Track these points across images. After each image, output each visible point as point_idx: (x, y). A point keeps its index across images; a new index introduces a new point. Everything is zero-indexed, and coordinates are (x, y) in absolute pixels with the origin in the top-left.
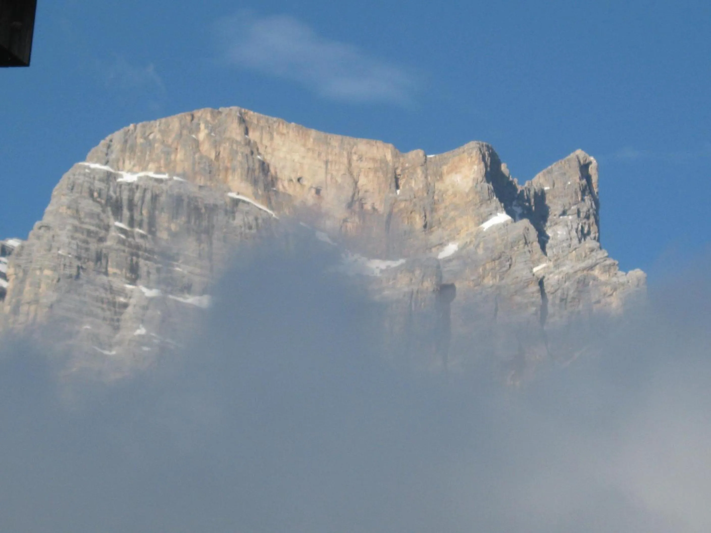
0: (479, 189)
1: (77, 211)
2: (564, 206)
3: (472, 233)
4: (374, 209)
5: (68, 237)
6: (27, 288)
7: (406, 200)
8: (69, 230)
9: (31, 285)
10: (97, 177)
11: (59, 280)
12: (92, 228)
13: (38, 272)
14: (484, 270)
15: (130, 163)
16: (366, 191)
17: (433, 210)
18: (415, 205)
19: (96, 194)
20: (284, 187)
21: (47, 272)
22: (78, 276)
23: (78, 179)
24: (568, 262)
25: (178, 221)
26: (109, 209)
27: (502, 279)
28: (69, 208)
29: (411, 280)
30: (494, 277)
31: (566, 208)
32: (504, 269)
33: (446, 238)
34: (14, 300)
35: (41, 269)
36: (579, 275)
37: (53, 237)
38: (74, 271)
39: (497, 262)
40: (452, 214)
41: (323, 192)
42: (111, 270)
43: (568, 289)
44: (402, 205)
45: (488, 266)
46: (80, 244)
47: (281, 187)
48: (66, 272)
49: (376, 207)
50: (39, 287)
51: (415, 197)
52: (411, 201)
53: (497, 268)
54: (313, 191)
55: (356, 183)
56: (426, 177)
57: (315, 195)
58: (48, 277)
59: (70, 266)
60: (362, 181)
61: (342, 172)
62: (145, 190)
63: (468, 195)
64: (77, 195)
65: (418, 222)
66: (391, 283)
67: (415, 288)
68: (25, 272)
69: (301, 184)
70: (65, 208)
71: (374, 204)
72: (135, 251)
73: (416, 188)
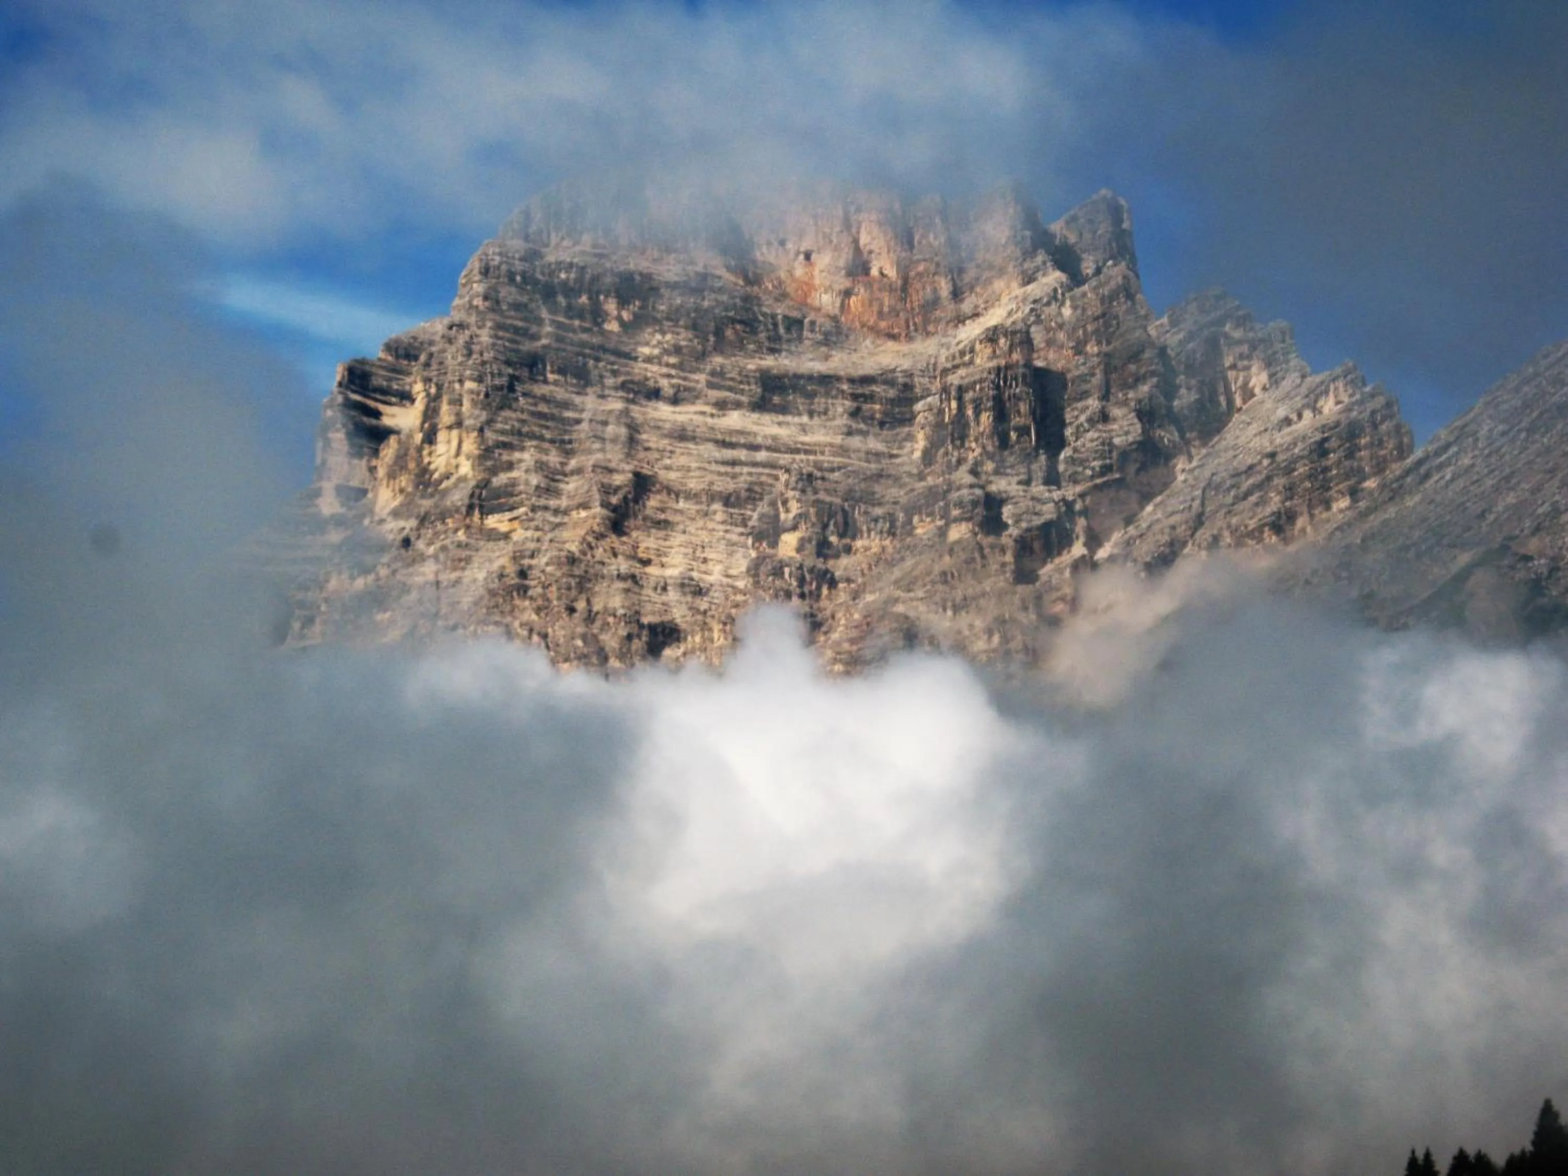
0: (1019, 238)
1: (498, 302)
2: (1097, 262)
3: (1017, 297)
4: (882, 274)
5: (491, 337)
6: (445, 408)
7: (925, 260)
8: (490, 328)
9: (451, 403)
10: (517, 256)
11: (487, 395)
12: (520, 324)
13: (457, 386)
14: (1085, 331)
15: (557, 236)
16: (870, 252)
17: (961, 271)
18: (938, 265)
19: (518, 278)
20: (762, 254)
21: (469, 385)
22: (511, 389)
23: (493, 260)
24: (1187, 316)
25: (631, 307)
26: (538, 296)
27: (1108, 343)
28: (486, 298)
29: (994, 352)
30: (1099, 343)
31: (1100, 264)
32: (1111, 330)
33: (982, 306)
34: (426, 425)
35: (461, 381)
36: (1206, 332)
37: (471, 337)
38: (504, 381)
39: (1101, 321)
40: (986, 275)
41: (813, 257)
42: (551, 377)
43: (1194, 351)
44: (921, 268)
45: (1090, 328)
46: (507, 344)
47: (758, 254)
48: (497, 383)
49: (885, 272)
50: (461, 405)
51: (936, 255)
52: (932, 259)
53: (1102, 329)
54: (802, 257)
55: (856, 241)
56: (948, 229)
57: (804, 262)
58: (471, 392)
59: (500, 374)
60: (864, 239)
61: (837, 229)
62: (583, 268)
63: (1005, 246)
64: (494, 281)
65: (945, 288)
66: (967, 358)
67: (1003, 362)
68: (439, 387)
69: (785, 249)
70: (481, 298)
71: (881, 268)
72: (578, 349)
73: (936, 243)
